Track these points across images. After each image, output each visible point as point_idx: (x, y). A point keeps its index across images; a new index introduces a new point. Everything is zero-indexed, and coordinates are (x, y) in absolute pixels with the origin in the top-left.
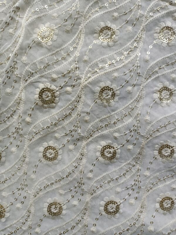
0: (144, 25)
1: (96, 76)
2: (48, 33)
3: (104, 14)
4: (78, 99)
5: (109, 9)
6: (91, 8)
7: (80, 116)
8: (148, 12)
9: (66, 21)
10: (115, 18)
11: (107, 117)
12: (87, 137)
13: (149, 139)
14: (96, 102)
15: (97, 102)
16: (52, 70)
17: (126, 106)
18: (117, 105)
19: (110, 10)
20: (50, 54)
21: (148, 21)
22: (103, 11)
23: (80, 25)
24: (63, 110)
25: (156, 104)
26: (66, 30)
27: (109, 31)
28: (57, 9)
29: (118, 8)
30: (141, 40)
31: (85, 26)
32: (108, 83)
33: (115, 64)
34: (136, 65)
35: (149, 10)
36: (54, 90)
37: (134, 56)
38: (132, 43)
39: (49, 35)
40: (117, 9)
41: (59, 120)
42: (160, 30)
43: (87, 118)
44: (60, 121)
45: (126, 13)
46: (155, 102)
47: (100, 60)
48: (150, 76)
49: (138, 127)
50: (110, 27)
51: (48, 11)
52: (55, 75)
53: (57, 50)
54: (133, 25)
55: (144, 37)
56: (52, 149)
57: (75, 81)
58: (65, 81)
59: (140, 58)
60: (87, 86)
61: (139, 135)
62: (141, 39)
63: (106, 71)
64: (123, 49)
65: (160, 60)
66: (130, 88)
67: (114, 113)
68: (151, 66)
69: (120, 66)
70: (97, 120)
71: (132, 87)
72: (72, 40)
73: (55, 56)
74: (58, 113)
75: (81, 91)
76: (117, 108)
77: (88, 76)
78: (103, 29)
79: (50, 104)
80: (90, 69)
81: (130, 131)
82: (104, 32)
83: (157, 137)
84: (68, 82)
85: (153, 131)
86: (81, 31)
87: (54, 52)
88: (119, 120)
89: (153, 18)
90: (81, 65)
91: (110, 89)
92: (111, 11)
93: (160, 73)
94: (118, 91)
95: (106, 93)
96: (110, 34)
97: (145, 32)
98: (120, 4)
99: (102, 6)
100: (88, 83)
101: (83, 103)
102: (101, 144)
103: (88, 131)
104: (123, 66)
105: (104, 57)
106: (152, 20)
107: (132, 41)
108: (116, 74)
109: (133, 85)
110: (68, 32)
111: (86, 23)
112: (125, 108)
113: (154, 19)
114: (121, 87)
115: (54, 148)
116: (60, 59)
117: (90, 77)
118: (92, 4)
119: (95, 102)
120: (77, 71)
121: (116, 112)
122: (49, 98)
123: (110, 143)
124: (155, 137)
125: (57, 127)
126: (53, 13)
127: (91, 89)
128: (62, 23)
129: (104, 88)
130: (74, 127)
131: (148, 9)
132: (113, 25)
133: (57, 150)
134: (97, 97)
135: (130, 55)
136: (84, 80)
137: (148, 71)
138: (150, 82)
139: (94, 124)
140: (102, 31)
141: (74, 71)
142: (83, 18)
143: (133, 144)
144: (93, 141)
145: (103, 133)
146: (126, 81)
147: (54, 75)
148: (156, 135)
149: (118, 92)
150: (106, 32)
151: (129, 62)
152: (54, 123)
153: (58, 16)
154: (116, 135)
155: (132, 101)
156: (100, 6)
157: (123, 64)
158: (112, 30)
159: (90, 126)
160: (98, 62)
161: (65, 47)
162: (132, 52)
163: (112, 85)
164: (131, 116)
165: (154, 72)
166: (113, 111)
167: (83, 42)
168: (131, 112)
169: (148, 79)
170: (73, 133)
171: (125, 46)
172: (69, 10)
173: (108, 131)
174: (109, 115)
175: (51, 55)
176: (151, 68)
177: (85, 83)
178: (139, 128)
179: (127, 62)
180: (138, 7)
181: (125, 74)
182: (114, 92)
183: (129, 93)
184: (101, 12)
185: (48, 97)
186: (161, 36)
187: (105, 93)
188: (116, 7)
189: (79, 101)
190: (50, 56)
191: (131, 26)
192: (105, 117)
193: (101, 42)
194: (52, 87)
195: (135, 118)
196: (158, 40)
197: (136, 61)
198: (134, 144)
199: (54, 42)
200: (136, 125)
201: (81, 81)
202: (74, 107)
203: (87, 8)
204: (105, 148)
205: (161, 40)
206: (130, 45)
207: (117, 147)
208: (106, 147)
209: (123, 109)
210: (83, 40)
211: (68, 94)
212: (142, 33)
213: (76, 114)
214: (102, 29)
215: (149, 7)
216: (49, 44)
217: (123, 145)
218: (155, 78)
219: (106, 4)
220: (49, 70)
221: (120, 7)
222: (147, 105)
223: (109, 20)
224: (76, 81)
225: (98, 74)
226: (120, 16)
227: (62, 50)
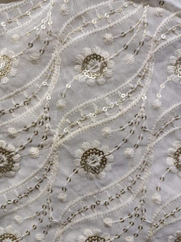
0: (151, 52)
1: (77, 131)
2: (3, 65)
3: (90, 35)
4: (49, 167)
5: (98, 28)
6: (70, 27)
7: (52, 193)
8: (158, 33)
9: (31, 47)
10: (108, 41)
11: (95, 195)
12: (63, 223)
13: (159, 228)
14: (77, 172)
15: (79, 171)
16: (9, 120)
17: (123, 177)
18: (110, 176)
19: (100, 29)
20: (6, 96)
21: (158, 47)
22: (89, 31)
23: (53, 52)
24: (26, 181)
25: (171, 174)
26: (31, 60)
27: (98, 61)
28: (19, 27)
29: (112, 27)
30: (147, 76)
31: (61, 53)
32: (96, 144)
33: (107, 114)
34: (140, 114)
35: (160, 30)
36: (11, 152)
37: (137, 100)
38: (133, 80)
39: (5, 67)
40: (110, 27)
41: (20, 196)
42: (177, 61)
43: (62, 196)
44: (22, 197)
45: (125, 35)
46: (168, 170)
47: (83, 107)
48: (162, 131)
49: (142, 211)
50: (100, 56)
51: (6, 31)
52: (14, 129)
53: (17, 90)
54: (135, 52)
55: (152, 70)
56: (10, 238)
57: (44, 138)
58: (29, 139)
59: (146, 104)
60: (63, 148)
61: (143, 222)
62: (148, 73)
63: (92, 125)
64: (120, 90)
65: (177, 107)
66: (130, 151)
67: (105, 188)
68: (164, 117)
69: (115, 117)
70: (79, 198)
71: (133, 149)
72: (41, 75)
73: (14, 99)
74: (17, 186)
75: (54, 154)
76: (110, 181)
77: (64, 131)
78: (89, 58)
79: (5, 172)
80: (68, 120)
81: (129, 216)
82: (91, 62)
83: (171, 224)
84: (34, 140)
85: (165, 216)
86: (54, 61)
87: (12, 94)
88: (112, 200)
89: (166, 42)
90: (54, 114)
91: (98, 152)
92: (101, 31)
93: (177, 126)
94: (111, 155)
95: (93, 158)
96: (99, 65)
97: (153, 64)
98: (114, 21)
99: (88, 24)
100: (64, 143)
101: (56, 173)
102: (85, 233)
103: (65, 214)
104: (120, 116)
105: (90, 101)
106: (165, 45)
107: (133, 77)
108: (108, 130)
109: (135, 146)
110: (34, 62)
111: (63, 49)
112: (122, 181)
113: (168, 43)
114: (116, 148)
115: (13, 236)
116: (21, 104)
117: (67, 133)
118: (73, 21)
119: (75, 171)
120: (47, 123)
121: (108, 187)
122: (5, 163)
123: (99, 233)
124: (168, 225)
125: (18, 206)
126: (13, 34)
127: (68, 152)
128: (26, 49)
129: (89, 151)
130: (43, 208)
131: (158, 29)
132: (104, 52)
133: (17, 240)
134: (79, 164)
135: (131, 98)
136: (57, 138)
137: (158, 124)
138: (161, 140)
139: (74, 204)
140: (86, 61)
141: (43, 124)
142: (58, 42)
143: (134, 235)
144: (73, 229)
145: (88, 217)
146: (123, 140)
147: (12, 128)
148: (171, 222)
149: (110, 158)
150: (94, 63)
151: (129, 109)
152: (12, 201)
153: (19, 37)
154: (109, 221)
155: (133, 170)
156: (84, 24)
157: (120, 113)
158: (103, 59)
159: (67, 206)
160: (80, 110)
161: (30, 86)
162: (134, 93)
163: (101, 146)
164: (132, 193)
165: (168, 125)
166: (103, 185)
167: (57, 77)
168: (131, 187)
169: (158, 135)
170: (42, 216)
171: (123, 85)
172: (35, 30)
173: (96, 214)
174: (96, 191)
175: (8, 98)
176: (163, 119)
177: (59, 143)
178: (144, 212)
179: (125, 110)
180: (142, 25)
181: (122, 129)
182: (105, 156)
183: (129, 158)
184: (86, 32)
185: (3, 161)
186: (179, 70)
187: (91, 159)
188: (108, 26)
189: (49, 170)
190: (5, 99)
191: (133, 54)
192: (91, 194)
193: (85, 78)
194: (8, 147)
195: (137, 196)
196: (174, 75)
197: (141, 108)
198: (136, 235)
199: (12, 79)
200: (138, 208)
201: (53, 139)
202: (42, 178)
203: (64, 26)
204: (91, 239)
205: (178, 76)
206: (130, 82)
207: (109, 239)
208: (93, 238)
209: (119, 183)
210: (57, 75)
211: (33, 158)
212: (149, 64)
213: (45, 189)
214: (86, 59)
215: (159, 27)
216: (4, 82)
217: (119, 237)
218: (169, 134)
219: (93, 21)
220: (4, 121)
221: (115, 25)
222: (156, 176)
223: (99, 45)
224: (45, 140)
225: (80, 129)
226: (114, 39)
227: (25, 89)
